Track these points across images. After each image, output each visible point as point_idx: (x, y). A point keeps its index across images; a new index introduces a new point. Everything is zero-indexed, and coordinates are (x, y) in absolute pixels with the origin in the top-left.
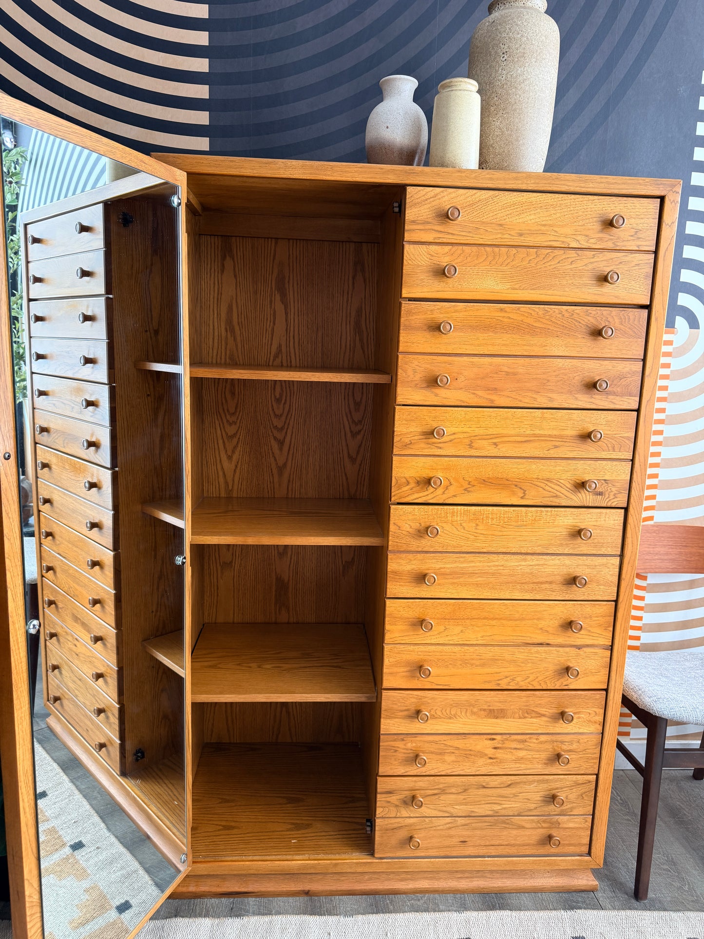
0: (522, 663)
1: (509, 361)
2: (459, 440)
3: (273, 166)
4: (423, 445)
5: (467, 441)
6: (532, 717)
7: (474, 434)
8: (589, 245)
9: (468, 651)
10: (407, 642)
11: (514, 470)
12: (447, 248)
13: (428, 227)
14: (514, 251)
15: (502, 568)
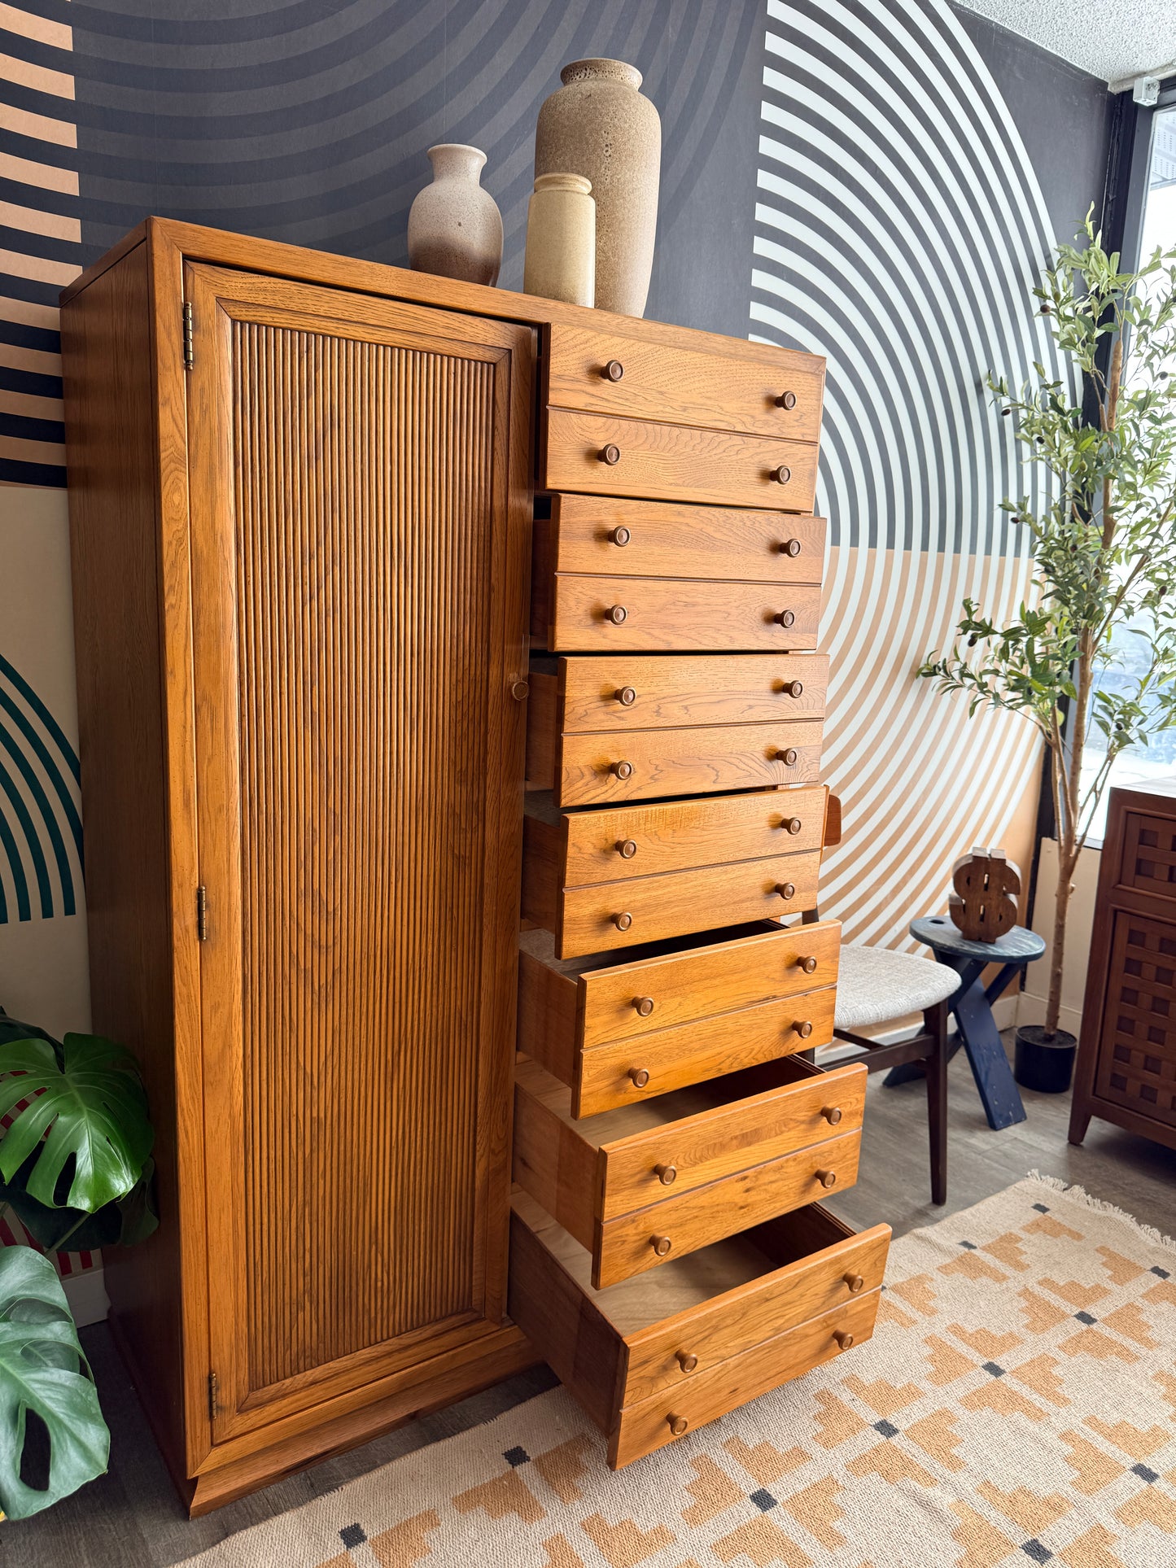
0: (747, 1031)
1: (688, 587)
2: (644, 705)
3: (354, 269)
4: (601, 716)
5: (653, 706)
6: (789, 1130)
7: (662, 696)
8: (755, 429)
9: (686, 1032)
10: (613, 1038)
11: (707, 743)
12: (601, 420)
13: (578, 386)
14: (676, 431)
15: (700, 888)
